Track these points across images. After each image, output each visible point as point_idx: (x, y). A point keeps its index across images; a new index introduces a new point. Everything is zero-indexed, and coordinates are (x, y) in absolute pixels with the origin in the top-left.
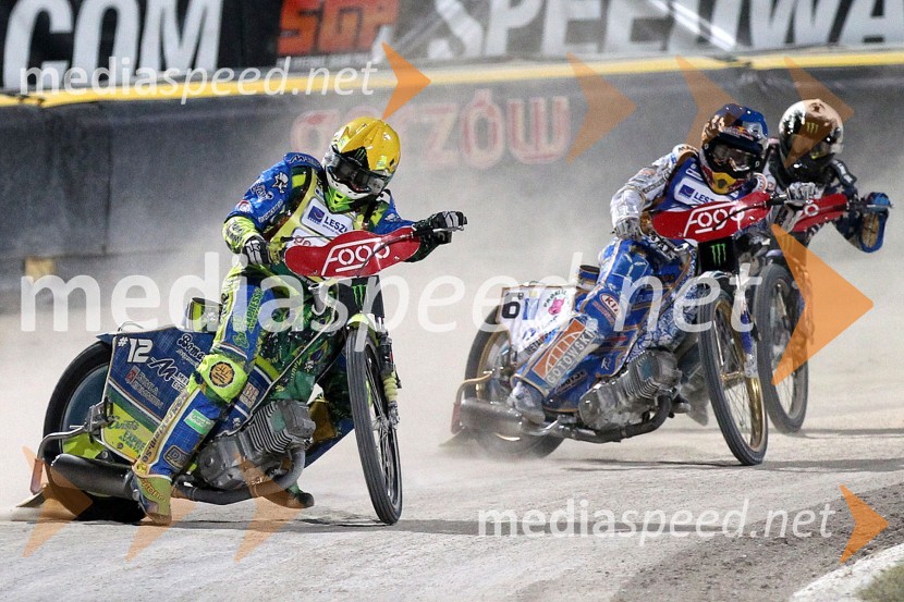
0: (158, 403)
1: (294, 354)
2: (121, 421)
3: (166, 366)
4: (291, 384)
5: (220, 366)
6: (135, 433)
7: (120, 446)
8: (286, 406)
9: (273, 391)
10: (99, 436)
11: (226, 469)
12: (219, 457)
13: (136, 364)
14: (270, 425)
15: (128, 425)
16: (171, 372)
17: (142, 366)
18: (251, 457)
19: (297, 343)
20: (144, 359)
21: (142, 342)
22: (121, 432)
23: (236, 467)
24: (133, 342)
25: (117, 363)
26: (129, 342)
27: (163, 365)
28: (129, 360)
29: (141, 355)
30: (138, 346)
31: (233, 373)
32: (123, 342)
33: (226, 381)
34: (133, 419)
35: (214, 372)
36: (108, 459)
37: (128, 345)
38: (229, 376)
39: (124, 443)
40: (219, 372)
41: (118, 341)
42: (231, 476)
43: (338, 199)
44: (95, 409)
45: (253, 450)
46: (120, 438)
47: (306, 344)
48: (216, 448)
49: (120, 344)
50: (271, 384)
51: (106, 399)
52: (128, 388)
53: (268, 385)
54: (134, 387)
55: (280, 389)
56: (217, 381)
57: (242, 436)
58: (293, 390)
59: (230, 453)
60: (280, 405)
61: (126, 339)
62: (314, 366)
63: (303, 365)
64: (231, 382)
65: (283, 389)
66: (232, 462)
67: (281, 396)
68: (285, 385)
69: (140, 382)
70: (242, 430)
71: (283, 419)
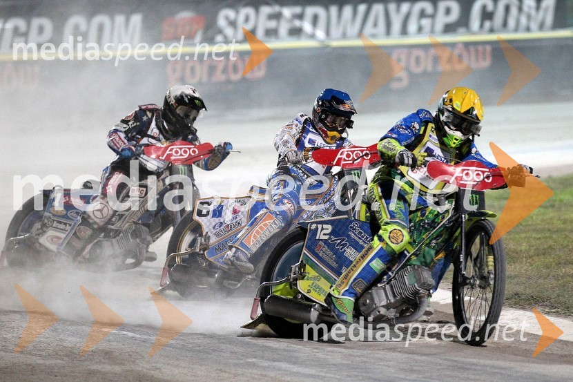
0: (335, 265)
1: (424, 236)
2: (310, 276)
3: (341, 242)
4: (421, 255)
5: (395, 231)
6: (318, 283)
7: (309, 291)
8: (417, 270)
9: (409, 259)
10: (296, 285)
11: (377, 307)
12: (372, 300)
13: (322, 240)
14: (406, 281)
15: (315, 278)
16: (344, 245)
17: (325, 241)
18: (392, 301)
19: (427, 230)
20: (327, 237)
21: (325, 226)
22: (310, 282)
23: (383, 306)
24: (320, 226)
25: (310, 239)
26: (317, 227)
27: (339, 241)
28: (317, 238)
29: (324, 234)
30: (323, 229)
31: (403, 236)
32: (314, 227)
33: (399, 241)
34: (317, 275)
35: (392, 235)
36: (301, 298)
37: (317, 228)
38: (401, 237)
39: (311, 289)
40: (395, 235)
41: (311, 226)
42: (379, 312)
43: (455, 141)
44: (295, 267)
45: (395, 296)
46: (309, 286)
47: (432, 231)
48: (371, 294)
49: (312, 228)
50: (408, 255)
51: (302, 261)
52: (316, 256)
53: (406, 256)
54: (320, 255)
55: (414, 258)
56: (394, 241)
57: (388, 287)
58: (423, 259)
59: (379, 297)
60: (414, 269)
61: (316, 225)
62: (436, 244)
63: (430, 243)
64: (402, 241)
65: (415, 258)
66: (380, 302)
67: (414, 263)
68: (417, 255)
69: (324, 251)
70: (388, 284)
71: (415, 277)
